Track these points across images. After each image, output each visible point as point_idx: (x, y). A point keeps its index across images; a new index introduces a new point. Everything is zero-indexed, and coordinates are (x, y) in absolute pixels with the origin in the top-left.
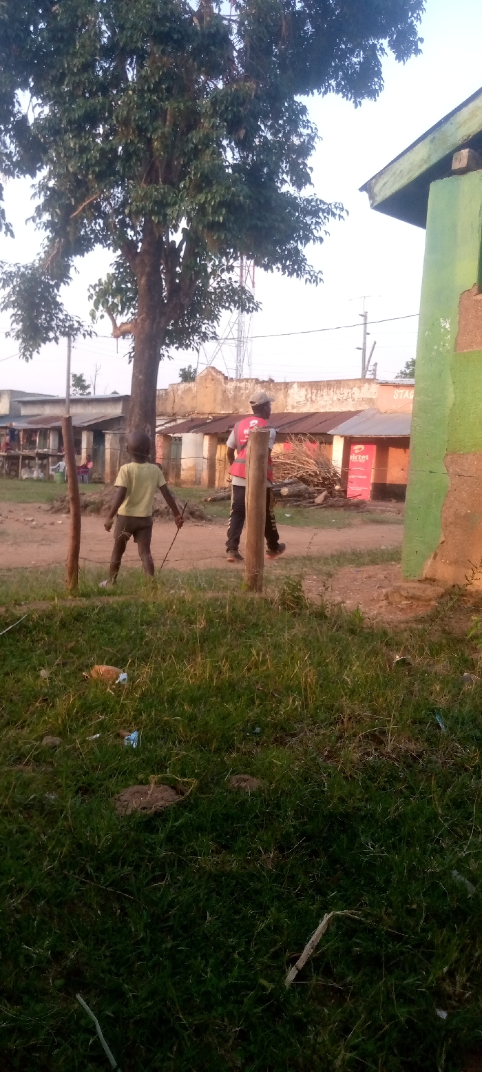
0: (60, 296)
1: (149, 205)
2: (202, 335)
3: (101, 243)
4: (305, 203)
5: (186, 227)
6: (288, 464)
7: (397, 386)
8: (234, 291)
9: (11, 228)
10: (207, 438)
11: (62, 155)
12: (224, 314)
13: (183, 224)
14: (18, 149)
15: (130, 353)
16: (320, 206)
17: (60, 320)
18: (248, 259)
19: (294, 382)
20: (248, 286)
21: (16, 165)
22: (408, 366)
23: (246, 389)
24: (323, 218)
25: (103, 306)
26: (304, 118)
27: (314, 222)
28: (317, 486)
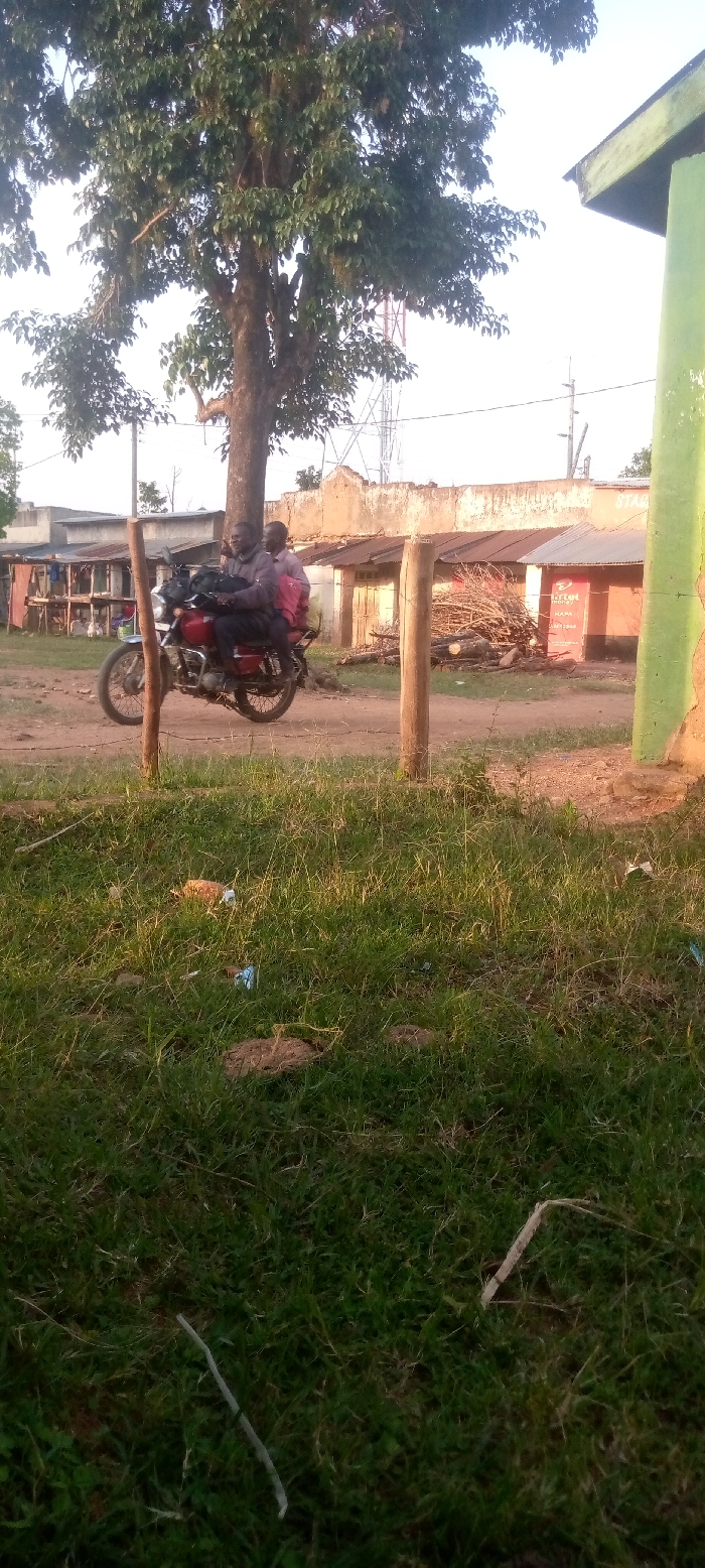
0: (119, 361)
1: (249, 219)
2: (329, 415)
3: (178, 281)
4: (480, 212)
5: (303, 252)
6: (459, 608)
7: (621, 489)
8: (376, 348)
9: (44, 260)
10: (338, 575)
11: (118, 146)
12: (361, 382)
13: (299, 247)
14: (51, 140)
15: (224, 445)
16: (502, 217)
17: (120, 398)
18: (396, 299)
19: (467, 486)
20: (397, 341)
21: (48, 164)
22: (636, 460)
23: (396, 498)
24: (506, 233)
25: (183, 375)
26: (478, 81)
27: (494, 240)
28: (503, 640)
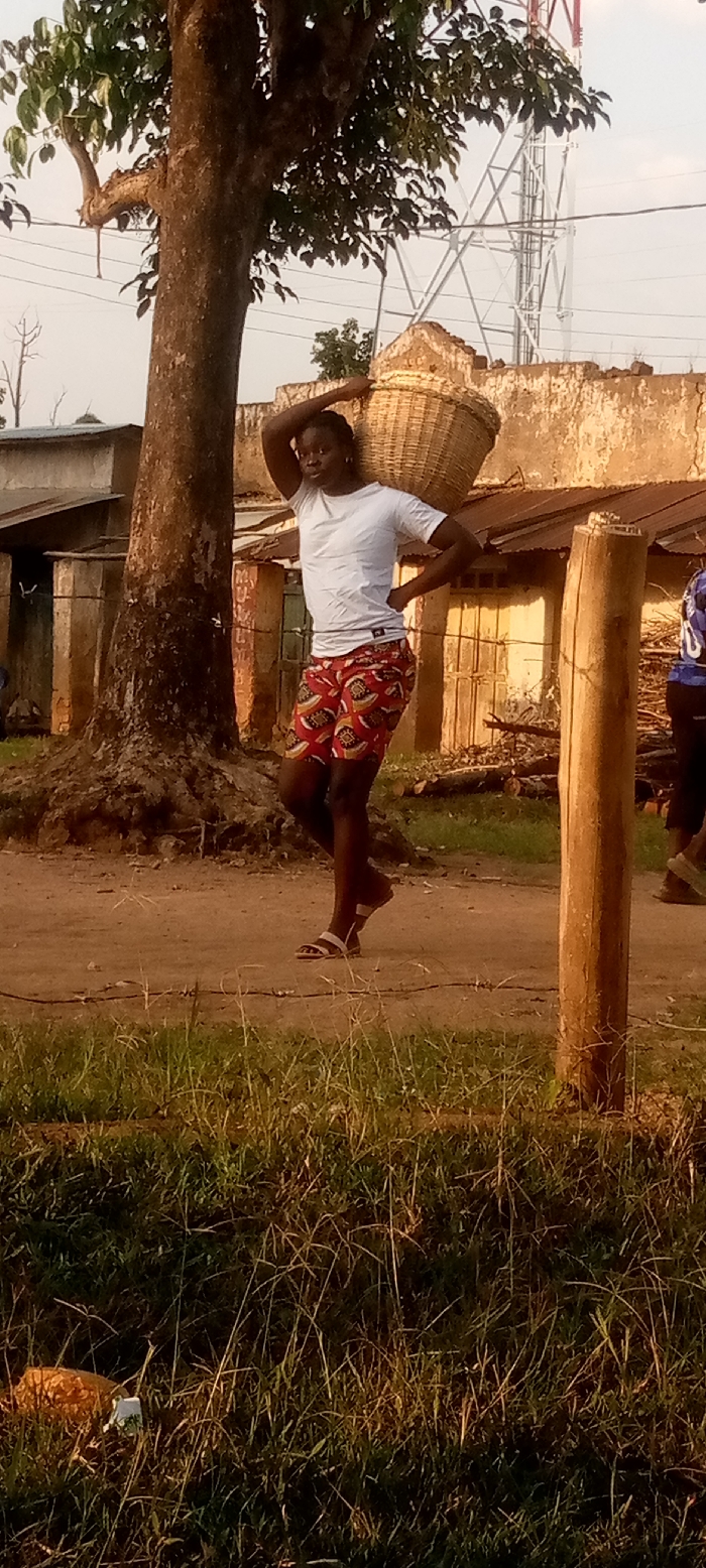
2: (396, 209)
15: (144, 277)
23: (551, 399)
25: (51, 117)
